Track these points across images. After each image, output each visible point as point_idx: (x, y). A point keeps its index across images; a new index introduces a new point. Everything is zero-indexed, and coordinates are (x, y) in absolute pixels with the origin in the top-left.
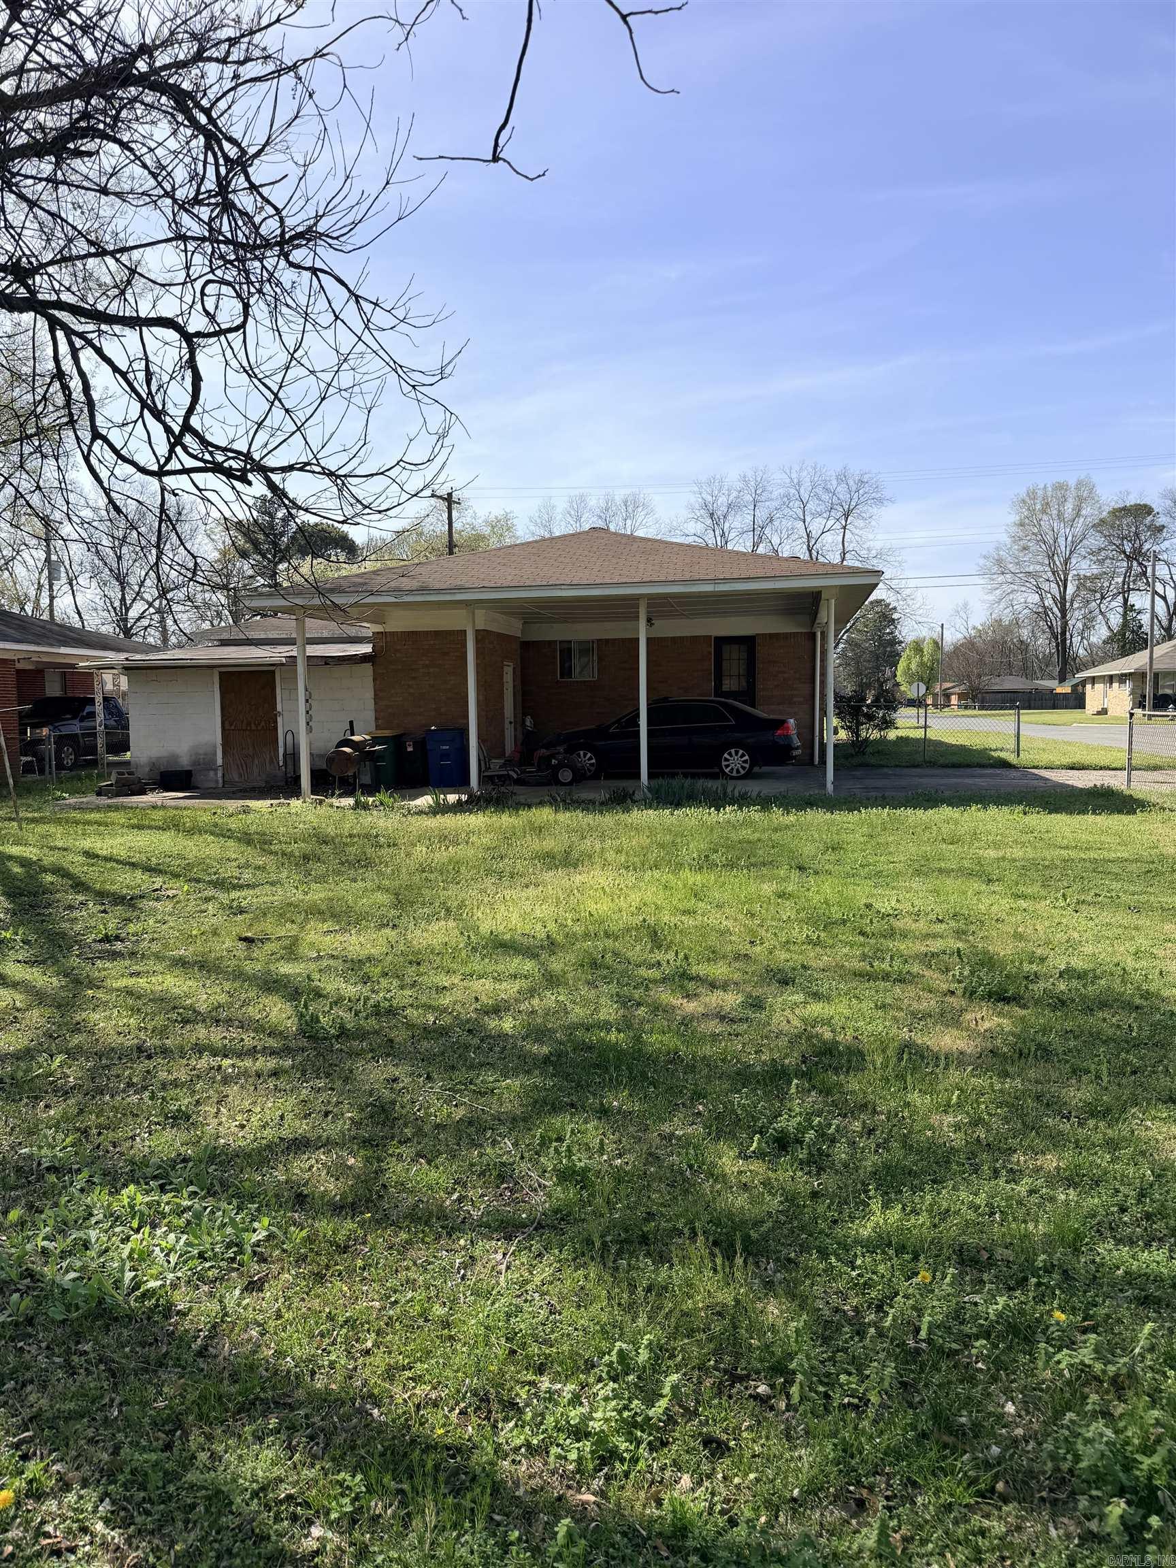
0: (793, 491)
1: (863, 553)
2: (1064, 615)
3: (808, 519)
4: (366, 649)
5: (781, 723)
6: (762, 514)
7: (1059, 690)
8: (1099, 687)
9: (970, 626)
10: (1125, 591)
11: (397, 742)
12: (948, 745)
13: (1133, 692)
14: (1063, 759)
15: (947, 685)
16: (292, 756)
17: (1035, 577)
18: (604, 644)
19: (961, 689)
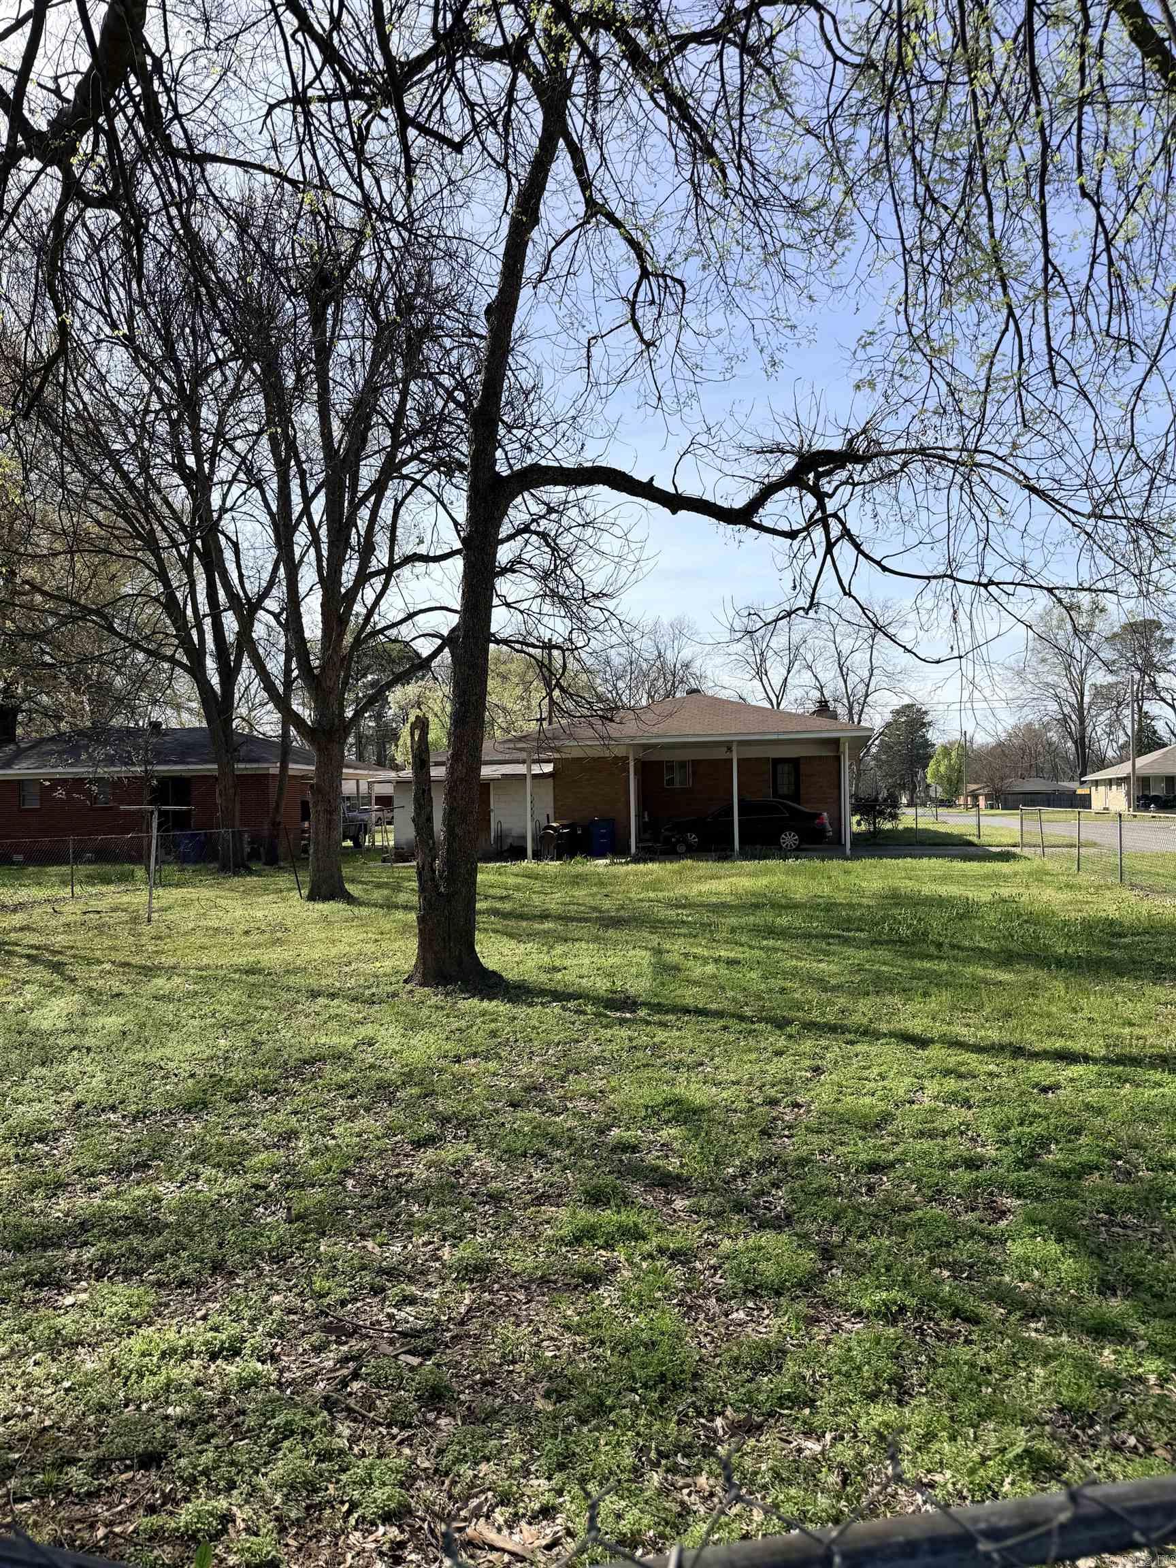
2: (1082, 720)
3: (838, 640)
4: (548, 768)
5: (818, 816)
7: (1079, 792)
8: (1101, 789)
9: (1000, 729)
10: (1139, 699)
11: (573, 827)
12: (936, 832)
13: (1128, 794)
14: (1011, 841)
15: (973, 787)
16: (500, 837)
17: (1054, 687)
18: (696, 763)
19: (986, 791)
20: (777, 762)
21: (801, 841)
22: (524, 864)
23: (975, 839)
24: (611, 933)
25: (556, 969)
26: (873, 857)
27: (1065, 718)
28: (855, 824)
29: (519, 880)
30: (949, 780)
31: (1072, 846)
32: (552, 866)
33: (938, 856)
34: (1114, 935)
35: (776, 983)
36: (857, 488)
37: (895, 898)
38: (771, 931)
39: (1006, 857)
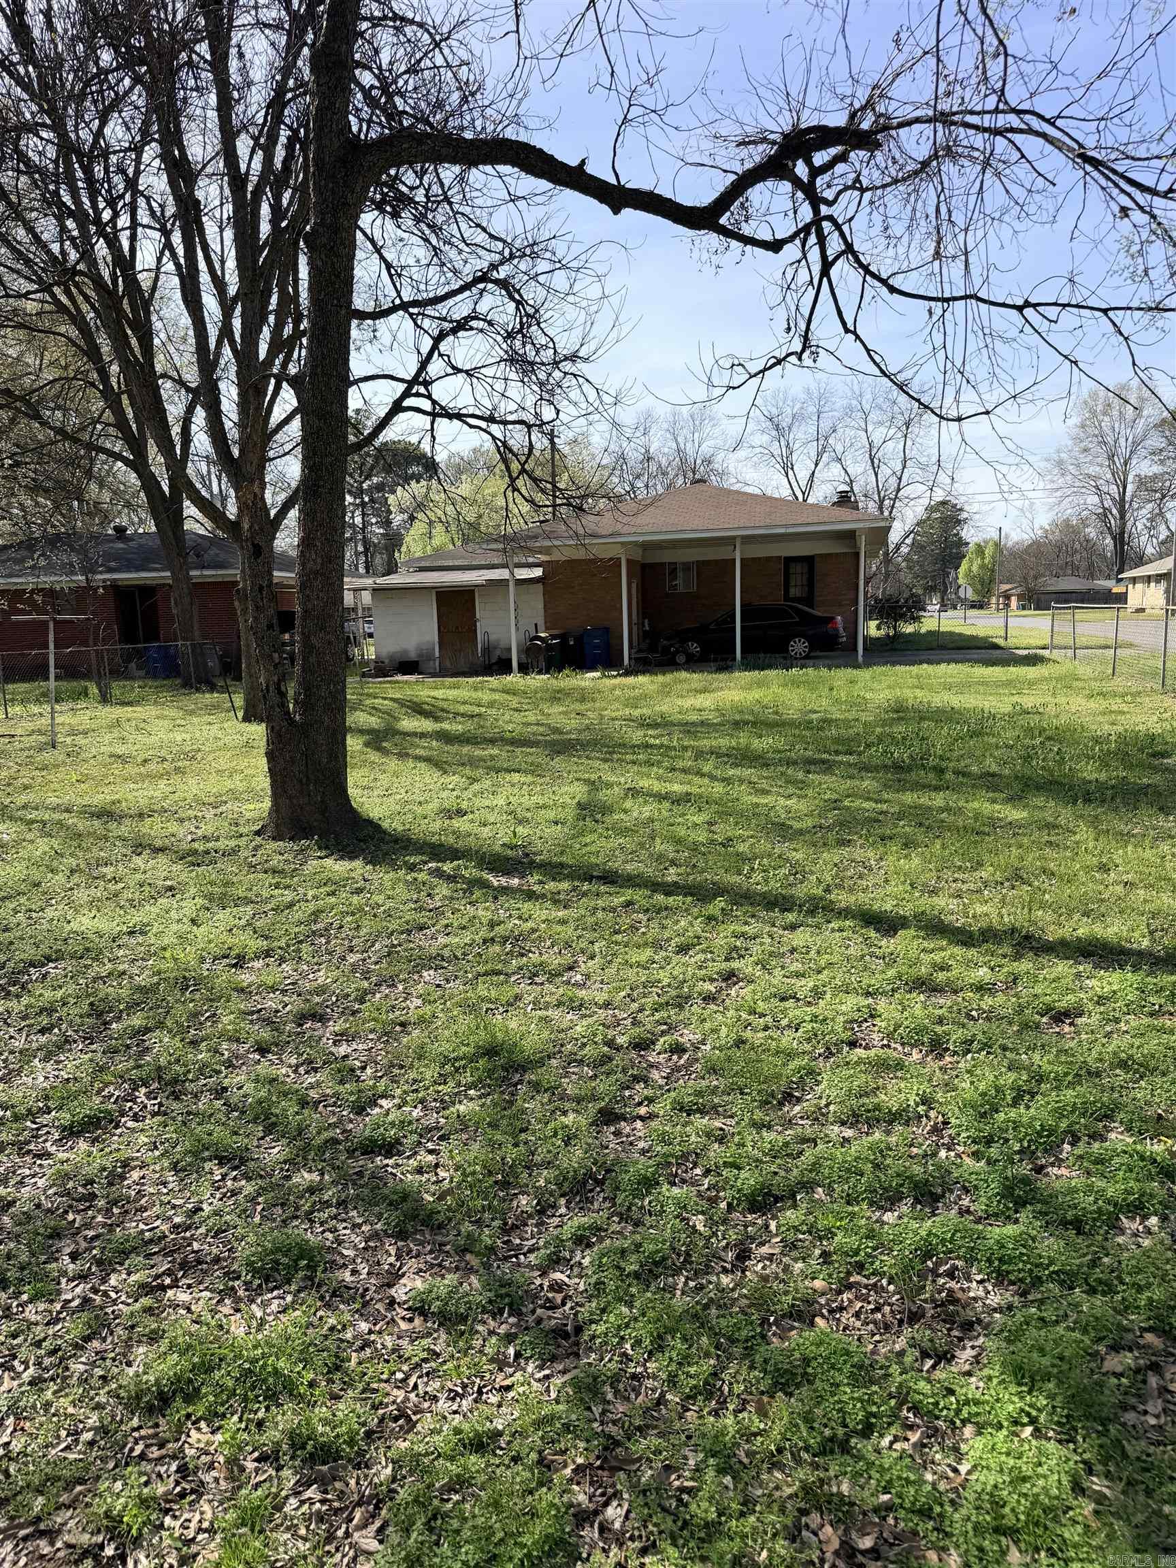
0: (854, 402)
1: (923, 460)
2: (1122, 516)
3: (870, 429)
4: (538, 572)
5: (832, 620)
6: (825, 425)
7: (1115, 590)
8: (1139, 586)
9: (1037, 526)
11: (564, 637)
12: (960, 635)
13: (1167, 591)
14: (1040, 643)
15: (1005, 587)
16: (487, 650)
17: (1096, 478)
18: (702, 564)
19: (1019, 590)
20: (789, 560)
21: (812, 648)
22: (509, 678)
23: (1001, 642)
24: (558, 762)
25: (461, 813)
26: (885, 664)
27: (1104, 515)
28: (873, 629)
29: (497, 696)
30: (982, 583)
31: (1107, 647)
32: (537, 681)
33: (957, 662)
34: (1154, 755)
35: (723, 830)
36: (867, 195)
37: (900, 711)
38: (746, 758)
39: (1033, 660)
